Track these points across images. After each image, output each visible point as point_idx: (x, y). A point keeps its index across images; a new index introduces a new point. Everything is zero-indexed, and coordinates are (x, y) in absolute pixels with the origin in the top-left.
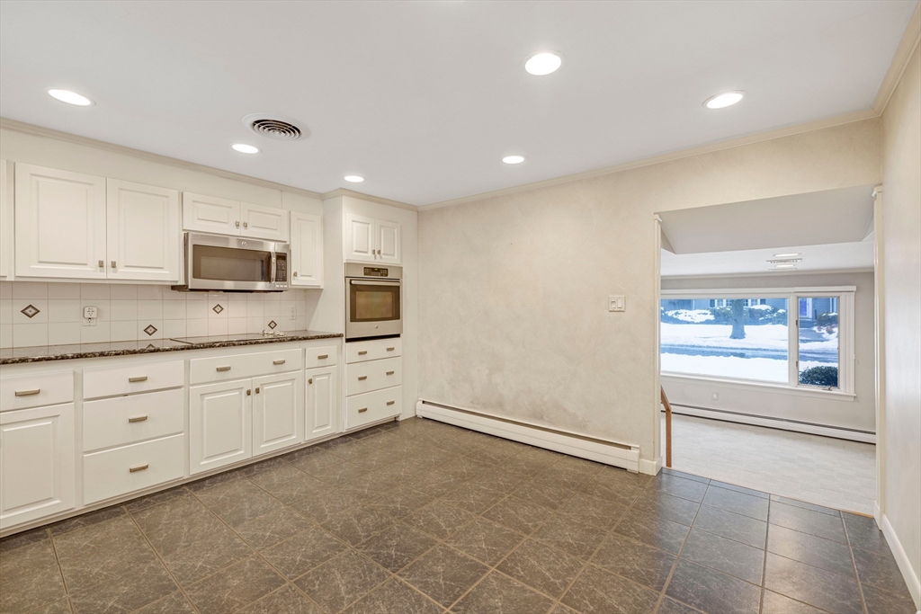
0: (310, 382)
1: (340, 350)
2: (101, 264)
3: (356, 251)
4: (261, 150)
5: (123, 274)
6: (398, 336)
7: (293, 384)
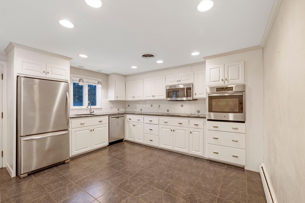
0: (191, 133)
1: (204, 124)
2: (153, 96)
3: (212, 82)
4: (164, 61)
5: (156, 98)
6: (244, 122)
7: (185, 132)
